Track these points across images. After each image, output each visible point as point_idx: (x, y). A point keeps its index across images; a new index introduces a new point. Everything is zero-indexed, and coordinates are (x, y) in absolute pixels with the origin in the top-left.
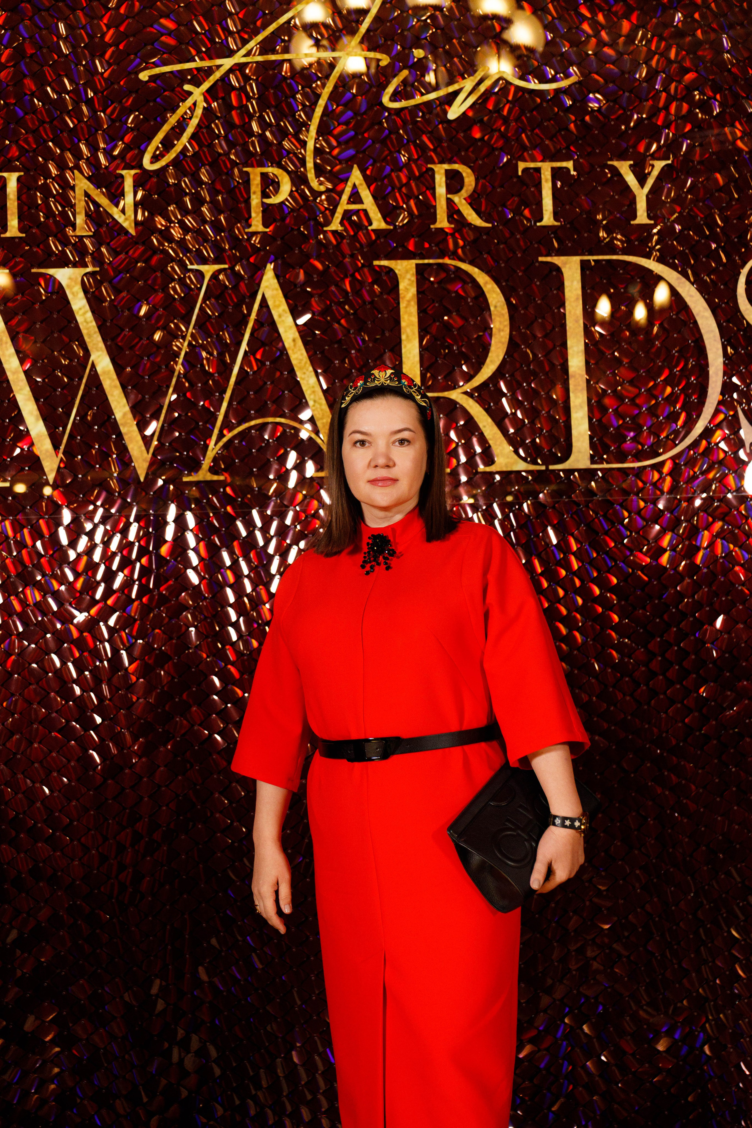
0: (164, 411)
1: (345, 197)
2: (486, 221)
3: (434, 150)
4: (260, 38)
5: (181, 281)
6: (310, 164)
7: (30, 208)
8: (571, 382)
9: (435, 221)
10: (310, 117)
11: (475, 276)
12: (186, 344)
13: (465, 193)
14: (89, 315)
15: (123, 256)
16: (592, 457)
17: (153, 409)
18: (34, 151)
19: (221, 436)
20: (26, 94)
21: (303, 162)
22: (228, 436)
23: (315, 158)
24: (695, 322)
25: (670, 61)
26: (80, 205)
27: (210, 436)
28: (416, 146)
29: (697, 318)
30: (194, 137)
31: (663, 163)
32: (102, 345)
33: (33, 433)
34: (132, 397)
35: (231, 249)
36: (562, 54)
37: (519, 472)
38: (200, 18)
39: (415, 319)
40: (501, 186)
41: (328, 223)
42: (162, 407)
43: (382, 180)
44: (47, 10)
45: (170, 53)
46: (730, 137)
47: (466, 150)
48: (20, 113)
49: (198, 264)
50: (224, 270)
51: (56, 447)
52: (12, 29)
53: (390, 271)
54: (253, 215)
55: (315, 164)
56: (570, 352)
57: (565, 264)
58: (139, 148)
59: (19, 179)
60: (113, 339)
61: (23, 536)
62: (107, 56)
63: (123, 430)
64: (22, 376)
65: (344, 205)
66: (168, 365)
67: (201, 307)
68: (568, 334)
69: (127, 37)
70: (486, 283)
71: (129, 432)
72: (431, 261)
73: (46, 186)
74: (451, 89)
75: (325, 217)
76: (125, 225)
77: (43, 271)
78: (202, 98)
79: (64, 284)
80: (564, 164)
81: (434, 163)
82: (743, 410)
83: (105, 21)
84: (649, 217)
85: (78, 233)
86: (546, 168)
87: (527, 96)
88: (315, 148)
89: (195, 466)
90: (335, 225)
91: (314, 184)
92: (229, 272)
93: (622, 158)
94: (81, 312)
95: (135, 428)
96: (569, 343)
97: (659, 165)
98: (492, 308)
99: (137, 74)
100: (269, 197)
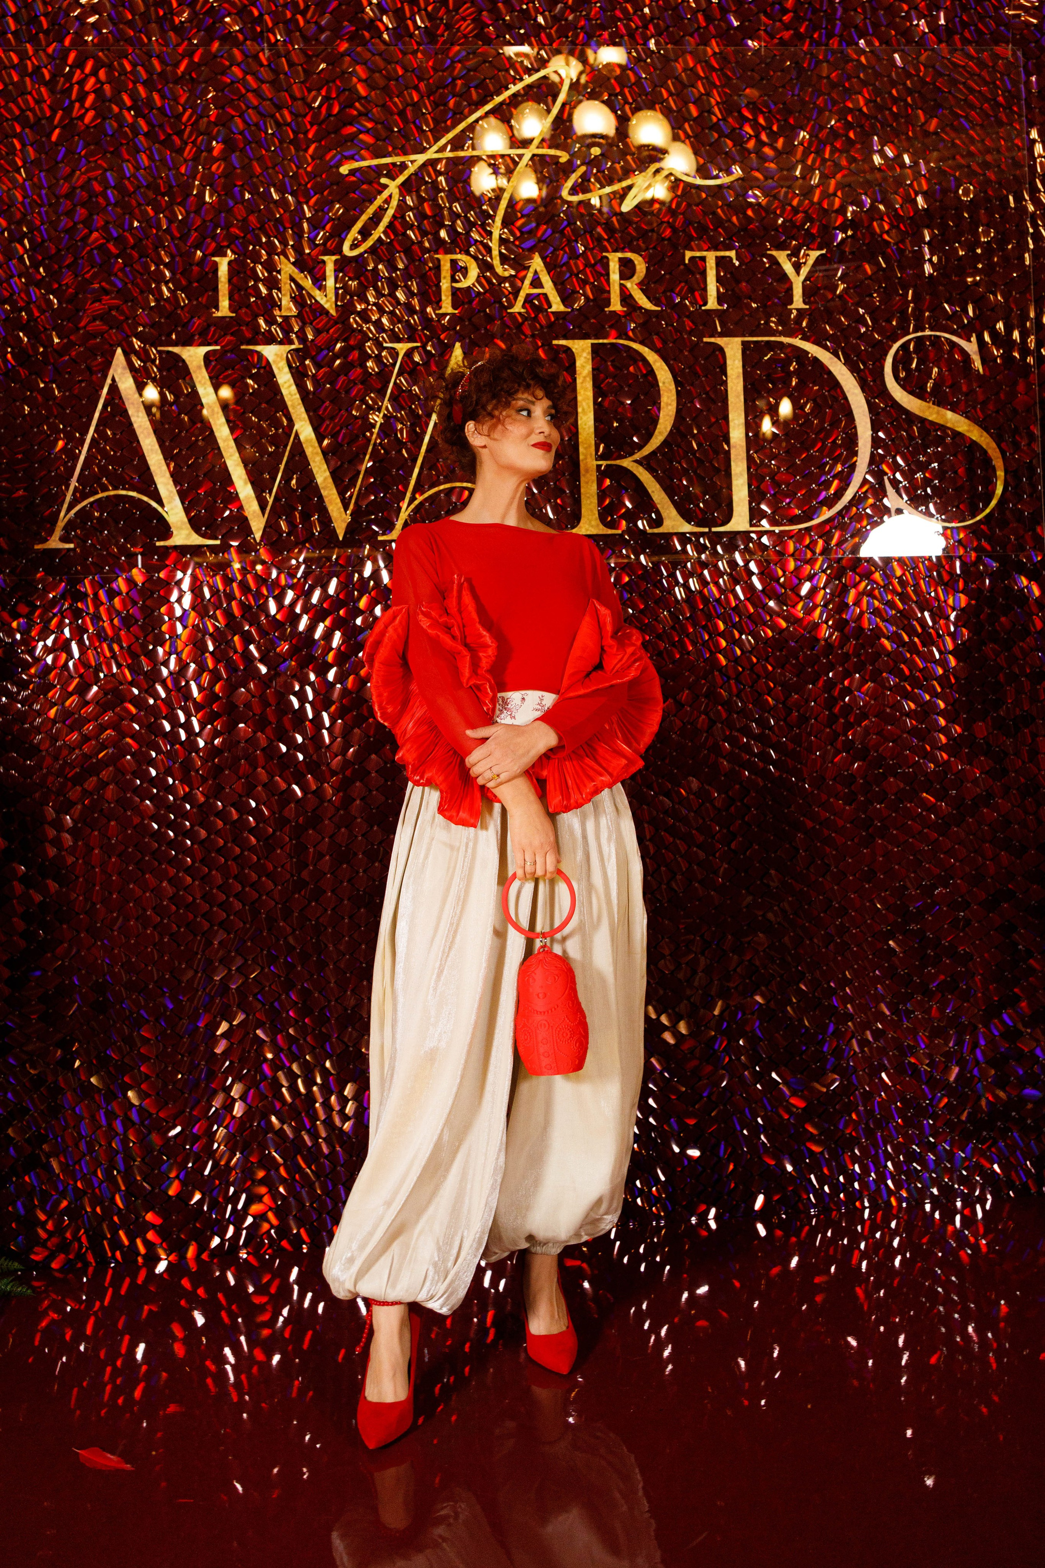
0: (361, 476)
1: (527, 282)
2: (655, 305)
3: (608, 240)
4: (450, 135)
5: (378, 359)
6: (495, 253)
7: (239, 290)
8: (733, 452)
9: (609, 305)
10: (495, 209)
11: (645, 355)
12: (381, 415)
13: (637, 278)
14: (294, 388)
15: (324, 334)
16: (751, 520)
17: (350, 476)
18: (244, 238)
19: (413, 499)
20: (236, 186)
21: (489, 250)
22: (420, 499)
23: (500, 246)
24: (846, 398)
25: (824, 161)
26: (286, 286)
27: (403, 499)
28: (592, 236)
29: (848, 395)
30: (390, 226)
31: (818, 253)
32: (305, 415)
33: (241, 496)
34: (332, 463)
35: (422, 330)
36: (726, 153)
37: (684, 534)
38: (396, 117)
39: (590, 394)
40: (670, 274)
41: (511, 306)
42: (359, 473)
43: (561, 266)
44: (255, 108)
45: (367, 149)
46: (878, 230)
47: (638, 240)
48: (231, 202)
49: (391, 342)
50: (417, 347)
51: (263, 508)
52: (223, 125)
53: (568, 350)
54: (443, 298)
55: (500, 252)
56: (731, 424)
57: (728, 344)
58: (339, 236)
59: (230, 263)
60: (315, 411)
61: (232, 589)
62: (311, 151)
63: (324, 493)
64: (232, 443)
65: (527, 289)
66: (365, 435)
67: (395, 382)
68: (730, 408)
69: (329, 133)
70: (655, 361)
71: (329, 495)
72: (605, 341)
73: (254, 270)
74: (625, 184)
75: (508, 300)
76: (327, 306)
77: (251, 347)
78: (397, 190)
79: (271, 360)
80: (727, 253)
81: (608, 251)
82: (889, 478)
83: (308, 118)
84: (805, 302)
85: (284, 314)
86: (711, 257)
87: (694, 191)
88: (500, 238)
89: (388, 527)
90: (518, 308)
91: (499, 269)
92: (421, 350)
93: (780, 247)
94: (286, 385)
95: (335, 491)
96: (731, 416)
97: (814, 254)
98: (661, 384)
99: (338, 167)
100: (457, 281)
